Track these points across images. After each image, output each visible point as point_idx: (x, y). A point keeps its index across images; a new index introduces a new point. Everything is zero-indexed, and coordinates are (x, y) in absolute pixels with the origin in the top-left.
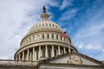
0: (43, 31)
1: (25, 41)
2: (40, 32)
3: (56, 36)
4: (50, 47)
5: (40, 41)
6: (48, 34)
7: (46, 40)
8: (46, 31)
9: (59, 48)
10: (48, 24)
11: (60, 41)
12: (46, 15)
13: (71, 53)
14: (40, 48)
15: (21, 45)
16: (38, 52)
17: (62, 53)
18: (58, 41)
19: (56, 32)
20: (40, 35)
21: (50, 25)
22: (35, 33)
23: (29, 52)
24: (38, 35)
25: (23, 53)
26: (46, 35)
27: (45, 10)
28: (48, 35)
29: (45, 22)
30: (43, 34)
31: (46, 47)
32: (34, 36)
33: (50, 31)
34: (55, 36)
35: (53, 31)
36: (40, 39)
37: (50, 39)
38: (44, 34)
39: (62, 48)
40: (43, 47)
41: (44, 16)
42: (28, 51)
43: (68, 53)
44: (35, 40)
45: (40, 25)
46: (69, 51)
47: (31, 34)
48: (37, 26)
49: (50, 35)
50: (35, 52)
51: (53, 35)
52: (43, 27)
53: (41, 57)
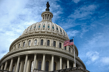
0: (42, 35)
1: (16, 46)
2: (38, 35)
3: (59, 44)
4: (48, 57)
5: (37, 47)
6: (49, 39)
7: (45, 47)
8: (47, 35)
9: (61, 60)
10: (51, 27)
11: (64, 51)
12: (49, 14)
13: (76, 69)
14: (35, 57)
15: (10, 50)
16: (32, 62)
17: (65, 68)
18: (61, 50)
19: (60, 38)
20: (37, 39)
21: (53, 28)
22: (31, 36)
23: (20, 61)
24: (35, 39)
25: (12, 61)
26: (45, 41)
27: (48, 7)
28: (49, 41)
29: (46, 24)
30: (42, 39)
31: (44, 57)
32: (29, 40)
33: (51, 36)
34: (57, 43)
35: (56, 37)
36: (37, 45)
37: (51, 47)
38: (44, 39)
39: (65, 61)
40: (40, 56)
41: (46, 15)
42: (19, 59)
43: (71, 69)
44: (31, 45)
45: (39, 26)
46: (75, 66)
47: (25, 37)
48: (35, 27)
49: (51, 42)
50: (29, 61)
51: (55, 42)
52: (44, 29)
53: (35, 69)
